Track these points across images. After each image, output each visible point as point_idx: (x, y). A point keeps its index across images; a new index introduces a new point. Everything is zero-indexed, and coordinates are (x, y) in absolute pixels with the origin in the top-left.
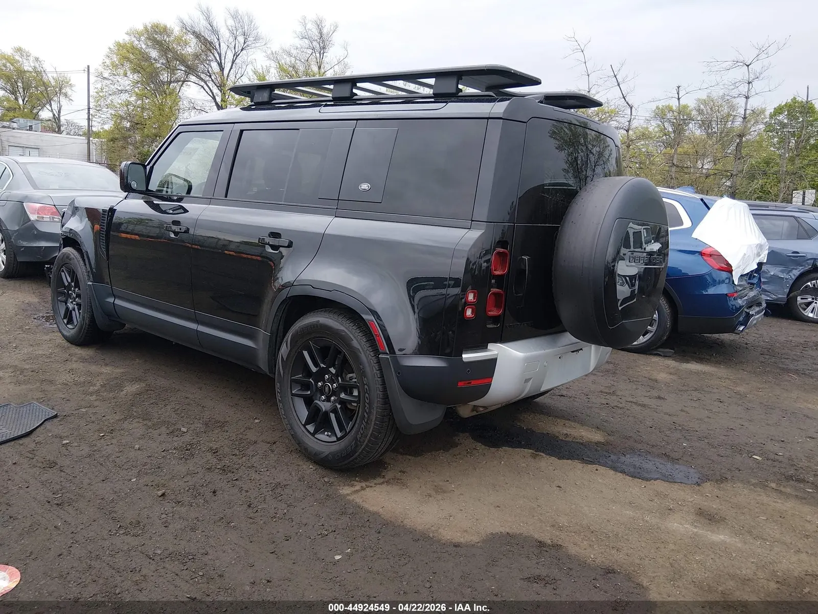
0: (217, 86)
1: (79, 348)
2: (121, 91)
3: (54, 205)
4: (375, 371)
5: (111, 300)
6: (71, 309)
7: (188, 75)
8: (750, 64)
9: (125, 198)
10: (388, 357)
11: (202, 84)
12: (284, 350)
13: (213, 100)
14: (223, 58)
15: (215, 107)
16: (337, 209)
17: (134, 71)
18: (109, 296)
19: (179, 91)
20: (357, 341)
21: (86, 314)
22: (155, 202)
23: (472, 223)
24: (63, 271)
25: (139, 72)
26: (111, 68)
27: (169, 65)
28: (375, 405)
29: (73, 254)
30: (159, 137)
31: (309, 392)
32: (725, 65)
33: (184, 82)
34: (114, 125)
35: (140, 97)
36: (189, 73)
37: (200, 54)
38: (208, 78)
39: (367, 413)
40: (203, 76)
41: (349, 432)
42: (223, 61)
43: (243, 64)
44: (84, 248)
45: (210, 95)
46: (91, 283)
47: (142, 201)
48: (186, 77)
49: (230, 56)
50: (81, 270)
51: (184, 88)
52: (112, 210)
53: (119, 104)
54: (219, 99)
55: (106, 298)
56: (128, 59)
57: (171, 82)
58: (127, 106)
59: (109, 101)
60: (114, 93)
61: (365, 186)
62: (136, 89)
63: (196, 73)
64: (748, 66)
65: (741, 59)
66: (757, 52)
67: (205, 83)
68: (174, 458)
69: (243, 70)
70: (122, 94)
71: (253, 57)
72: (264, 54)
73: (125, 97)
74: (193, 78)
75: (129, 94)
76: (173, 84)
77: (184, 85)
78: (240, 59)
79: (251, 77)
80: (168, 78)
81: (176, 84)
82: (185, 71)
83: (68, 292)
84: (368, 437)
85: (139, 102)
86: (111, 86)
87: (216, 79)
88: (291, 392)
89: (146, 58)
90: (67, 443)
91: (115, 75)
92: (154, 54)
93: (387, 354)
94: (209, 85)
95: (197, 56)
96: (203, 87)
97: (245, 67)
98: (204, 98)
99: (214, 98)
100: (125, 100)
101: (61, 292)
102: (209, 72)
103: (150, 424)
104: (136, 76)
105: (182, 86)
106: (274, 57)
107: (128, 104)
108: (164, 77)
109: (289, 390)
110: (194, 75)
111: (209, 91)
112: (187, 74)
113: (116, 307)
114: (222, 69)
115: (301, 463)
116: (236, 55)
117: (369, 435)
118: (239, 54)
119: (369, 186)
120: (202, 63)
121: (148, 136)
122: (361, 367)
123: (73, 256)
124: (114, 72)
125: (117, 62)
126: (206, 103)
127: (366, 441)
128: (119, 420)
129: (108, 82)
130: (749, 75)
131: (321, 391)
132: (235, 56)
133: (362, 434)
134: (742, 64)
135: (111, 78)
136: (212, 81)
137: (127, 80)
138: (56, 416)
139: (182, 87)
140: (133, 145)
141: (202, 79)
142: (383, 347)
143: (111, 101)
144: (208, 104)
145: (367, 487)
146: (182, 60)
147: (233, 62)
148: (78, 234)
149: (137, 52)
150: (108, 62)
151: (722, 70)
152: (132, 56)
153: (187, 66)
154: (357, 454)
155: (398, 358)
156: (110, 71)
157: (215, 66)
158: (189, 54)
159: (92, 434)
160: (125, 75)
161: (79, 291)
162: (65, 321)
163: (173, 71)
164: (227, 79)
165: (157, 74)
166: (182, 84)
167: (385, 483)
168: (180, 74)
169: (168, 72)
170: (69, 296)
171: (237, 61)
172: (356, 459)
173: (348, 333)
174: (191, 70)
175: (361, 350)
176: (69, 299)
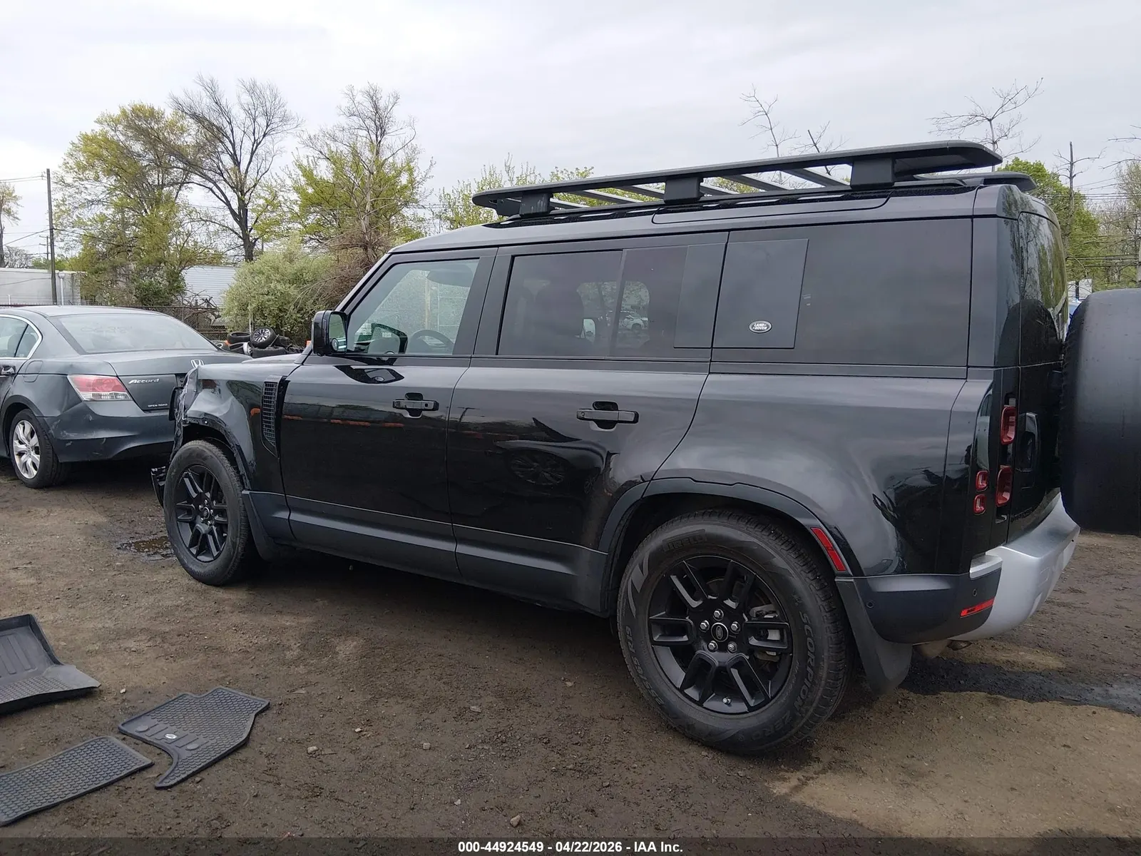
0: (231, 187)
1: (222, 591)
2: (92, 202)
3: (117, 376)
4: (820, 603)
5: (284, 515)
6: (204, 532)
7: (188, 174)
8: (993, 118)
9: (302, 364)
10: (852, 580)
11: (211, 185)
12: (635, 575)
13: (226, 207)
14: (238, 148)
15: (231, 216)
16: (711, 361)
17: (109, 173)
18: (281, 508)
19: (176, 197)
20: (782, 559)
21: (238, 539)
22: (354, 367)
23: (967, 371)
24: (187, 476)
25: (117, 174)
26: (76, 170)
27: (160, 162)
28: (826, 654)
29: (210, 451)
30: (165, 263)
31: (685, 638)
32: (960, 120)
33: (182, 184)
34: (83, 250)
35: (120, 208)
36: (189, 172)
37: (205, 144)
38: (217, 177)
39: (811, 667)
40: (210, 174)
41: (773, 698)
42: (238, 153)
43: (268, 155)
44: (234, 440)
45: (221, 200)
46: (248, 492)
47: (331, 367)
48: (186, 178)
49: (248, 145)
50: (226, 473)
51: (184, 193)
52: (284, 383)
53: (91, 221)
54: (235, 205)
55: (273, 514)
56: (100, 157)
57: (163, 185)
58: (102, 222)
59: (75, 217)
60: (82, 206)
61: (761, 326)
62: (114, 198)
63: (201, 170)
64: (990, 120)
65: (979, 112)
66: (1000, 102)
67: (215, 183)
68: (492, 758)
69: (268, 163)
70: (93, 206)
71: (281, 144)
72: (299, 139)
73: (98, 210)
74: (196, 178)
75: (104, 205)
76: (167, 188)
77: (183, 188)
78: (263, 148)
79: (293, 173)
80: (159, 180)
81: (171, 188)
82: (184, 169)
83: (197, 508)
84: (814, 705)
85: (119, 216)
86: (76, 195)
87: (230, 177)
88: (651, 639)
89: (127, 153)
90: (315, 751)
91: (83, 180)
92: (137, 147)
93: (849, 575)
94: (220, 186)
95: (199, 147)
96: (211, 189)
97: (270, 159)
98: (214, 205)
99: (228, 203)
100: (98, 213)
101: (183, 507)
102: (219, 169)
103: (416, 704)
104: (112, 180)
105: (180, 189)
106: (311, 142)
107: (103, 219)
108: (154, 178)
109: (648, 637)
110: (196, 174)
111: (220, 195)
112: (186, 172)
113: (291, 525)
114: (237, 163)
115: (684, 749)
116: (257, 143)
117: (816, 701)
118: (260, 142)
119: (768, 326)
120: (209, 156)
121: (148, 263)
122: (795, 596)
123: (210, 454)
124: (81, 176)
125: (84, 163)
126: (218, 212)
127: (812, 710)
128: (368, 702)
129: (72, 190)
130: (993, 132)
131: (709, 636)
132: (255, 145)
133: (803, 700)
134: (981, 118)
135: (76, 184)
136: (225, 180)
137: (100, 187)
138: (267, 708)
139: (180, 192)
140: (126, 276)
141: (210, 180)
142: (841, 567)
143: (78, 217)
144: (220, 213)
145: (808, 779)
146: (179, 154)
147: (253, 153)
148: (220, 421)
149: (114, 146)
150: (71, 162)
151: (955, 127)
152: (105, 153)
153: (188, 163)
154: (793, 731)
155: (869, 582)
156: (74, 175)
157: (227, 160)
158: (188, 146)
159: (342, 731)
160: (97, 179)
161: (219, 505)
162: (194, 551)
163: (166, 169)
164: (246, 177)
165: (144, 175)
166: (180, 187)
167: (829, 771)
168: (176, 173)
169: (159, 172)
170: (200, 513)
171: (260, 151)
172: (791, 737)
173: (763, 545)
174: (192, 166)
175: (792, 571)
176: (199, 516)
